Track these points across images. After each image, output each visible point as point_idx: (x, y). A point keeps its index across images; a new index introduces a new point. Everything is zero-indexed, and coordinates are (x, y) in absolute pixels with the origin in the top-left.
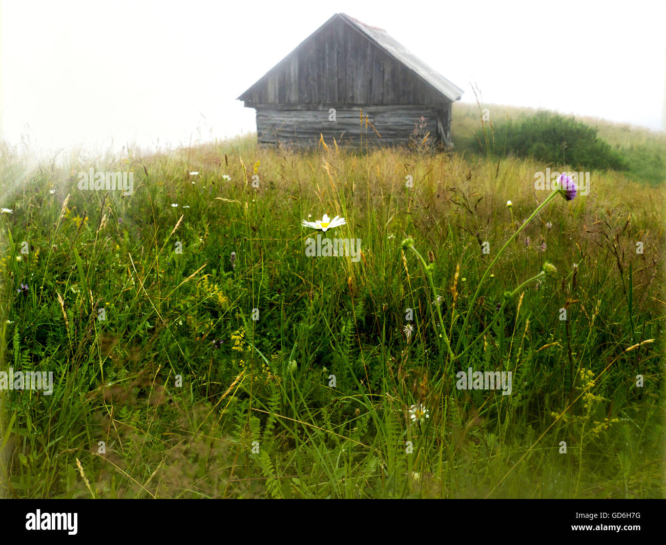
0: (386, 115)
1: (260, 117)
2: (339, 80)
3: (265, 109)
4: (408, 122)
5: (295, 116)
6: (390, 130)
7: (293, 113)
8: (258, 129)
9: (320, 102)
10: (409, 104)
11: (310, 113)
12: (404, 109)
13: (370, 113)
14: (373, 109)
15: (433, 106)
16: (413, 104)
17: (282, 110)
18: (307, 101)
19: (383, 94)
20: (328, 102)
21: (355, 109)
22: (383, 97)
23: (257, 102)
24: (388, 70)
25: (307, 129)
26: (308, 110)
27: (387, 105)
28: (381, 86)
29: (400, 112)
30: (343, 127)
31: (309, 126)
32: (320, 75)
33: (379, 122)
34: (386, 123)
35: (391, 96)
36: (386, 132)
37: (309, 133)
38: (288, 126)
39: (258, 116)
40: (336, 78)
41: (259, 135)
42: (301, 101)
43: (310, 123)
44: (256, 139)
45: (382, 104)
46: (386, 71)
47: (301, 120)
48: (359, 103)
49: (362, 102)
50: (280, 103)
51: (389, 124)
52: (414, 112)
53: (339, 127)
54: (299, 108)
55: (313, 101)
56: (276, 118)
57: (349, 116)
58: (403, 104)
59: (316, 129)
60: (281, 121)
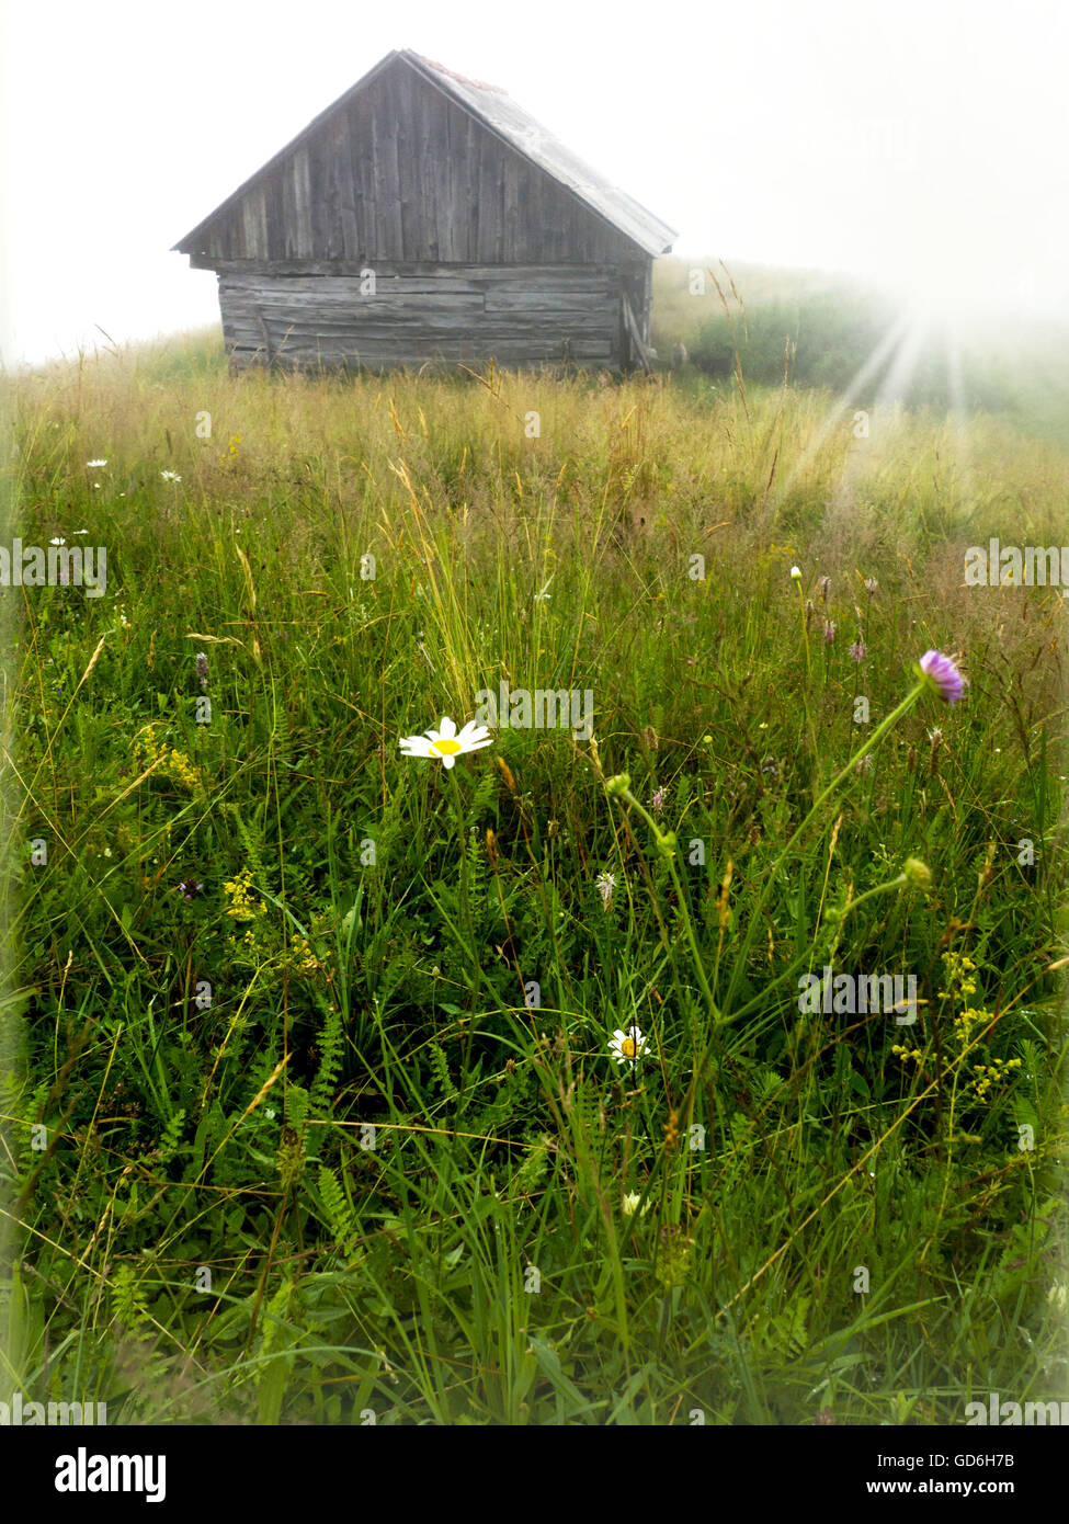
0: (509, 289)
1: (230, 292)
2: (404, 207)
3: (238, 273)
4: (559, 304)
5: (309, 289)
6: (521, 321)
7: (304, 282)
8: (225, 317)
9: (362, 257)
10: (559, 262)
11: (340, 281)
12: (554, 274)
13: (475, 283)
14: (481, 273)
15: (612, 267)
16: (571, 264)
17: (277, 276)
18: (333, 255)
19: (502, 239)
20: (381, 257)
21: (442, 272)
22: (502, 247)
23: (221, 255)
24: (513, 183)
25: (334, 319)
26: (338, 274)
27: (512, 264)
28: (498, 221)
29: (542, 280)
30: (417, 314)
31: (338, 311)
32: (361, 196)
33: (495, 304)
34: (511, 305)
35: (519, 246)
36: (511, 326)
37: (340, 327)
38: (293, 311)
39: (222, 289)
40: (398, 204)
41: (229, 331)
42: (318, 255)
43: (342, 304)
44: (219, 338)
45: (502, 264)
46: (508, 189)
47: (321, 297)
48: (449, 259)
49: (457, 259)
50: (271, 259)
51: (517, 308)
52: (571, 281)
53: (409, 314)
54: (316, 270)
55: (347, 255)
56: (264, 294)
57: (430, 289)
58: (546, 264)
59: (355, 319)
60: (276, 299)
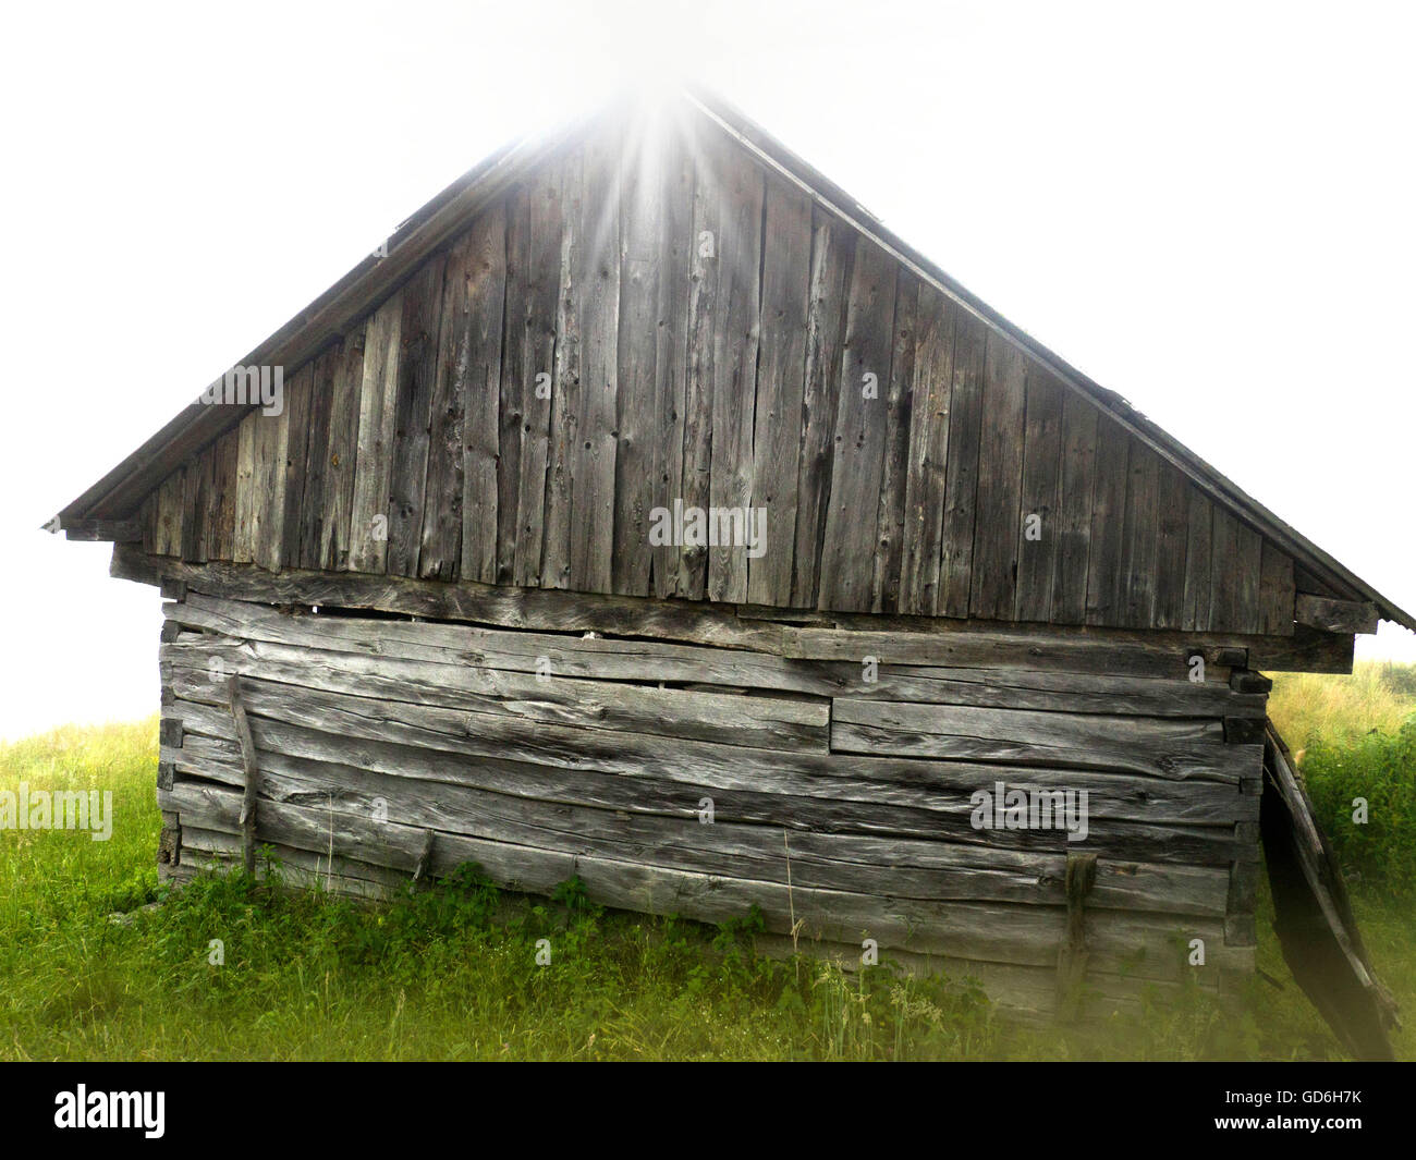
0: (909, 691)
1: (187, 639)
2: (625, 452)
3: (212, 593)
4: (1056, 746)
5: (365, 649)
6: (936, 788)
7: (355, 629)
8: (168, 698)
9: (504, 576)
10: (1068, 624)
11: (443, 633)
12: (1035, 657)
13: (803, 666)
14: (826, 640)
15: (1237, 646)
16: (1108, 630)
17: (295, 610)
18: (431, 565)
19: (895, 551)
20: (551, 580)
21: (712, 631)
22: (893, 573)
23: (177, 550)
24: (935, 399)
25: (418, 732)
26: (439, 617)
27: (921, 620)
28: (888, 499)
29: (1010, 673)
30: (632, 739)
31: (431, 710)
32: (517, 420)
33: (862, 731)
34: (913, 739)
35: (947, 571)
36: (908, 799)
37: (430, 756)
38: (320, 701)
39: (170, 632)
40: (610, 443)
41: (172, 733)
42: (393, 565)
43: (441, 695)
44: (149, 749)
45: (887, 615)
46: (921, 412)
47: (390, 672)
48: (733, 598)
49: (763, 597)
50: (286, 566)
51: (931, 747)
52: (1106, 682)
53: (611, 737)
54: (387, 602)
55: (466, 572)
56: (262, 650)
57: (676, 674)
58: (1023, 626)
59: (467, 736)
60: (286, 667)
